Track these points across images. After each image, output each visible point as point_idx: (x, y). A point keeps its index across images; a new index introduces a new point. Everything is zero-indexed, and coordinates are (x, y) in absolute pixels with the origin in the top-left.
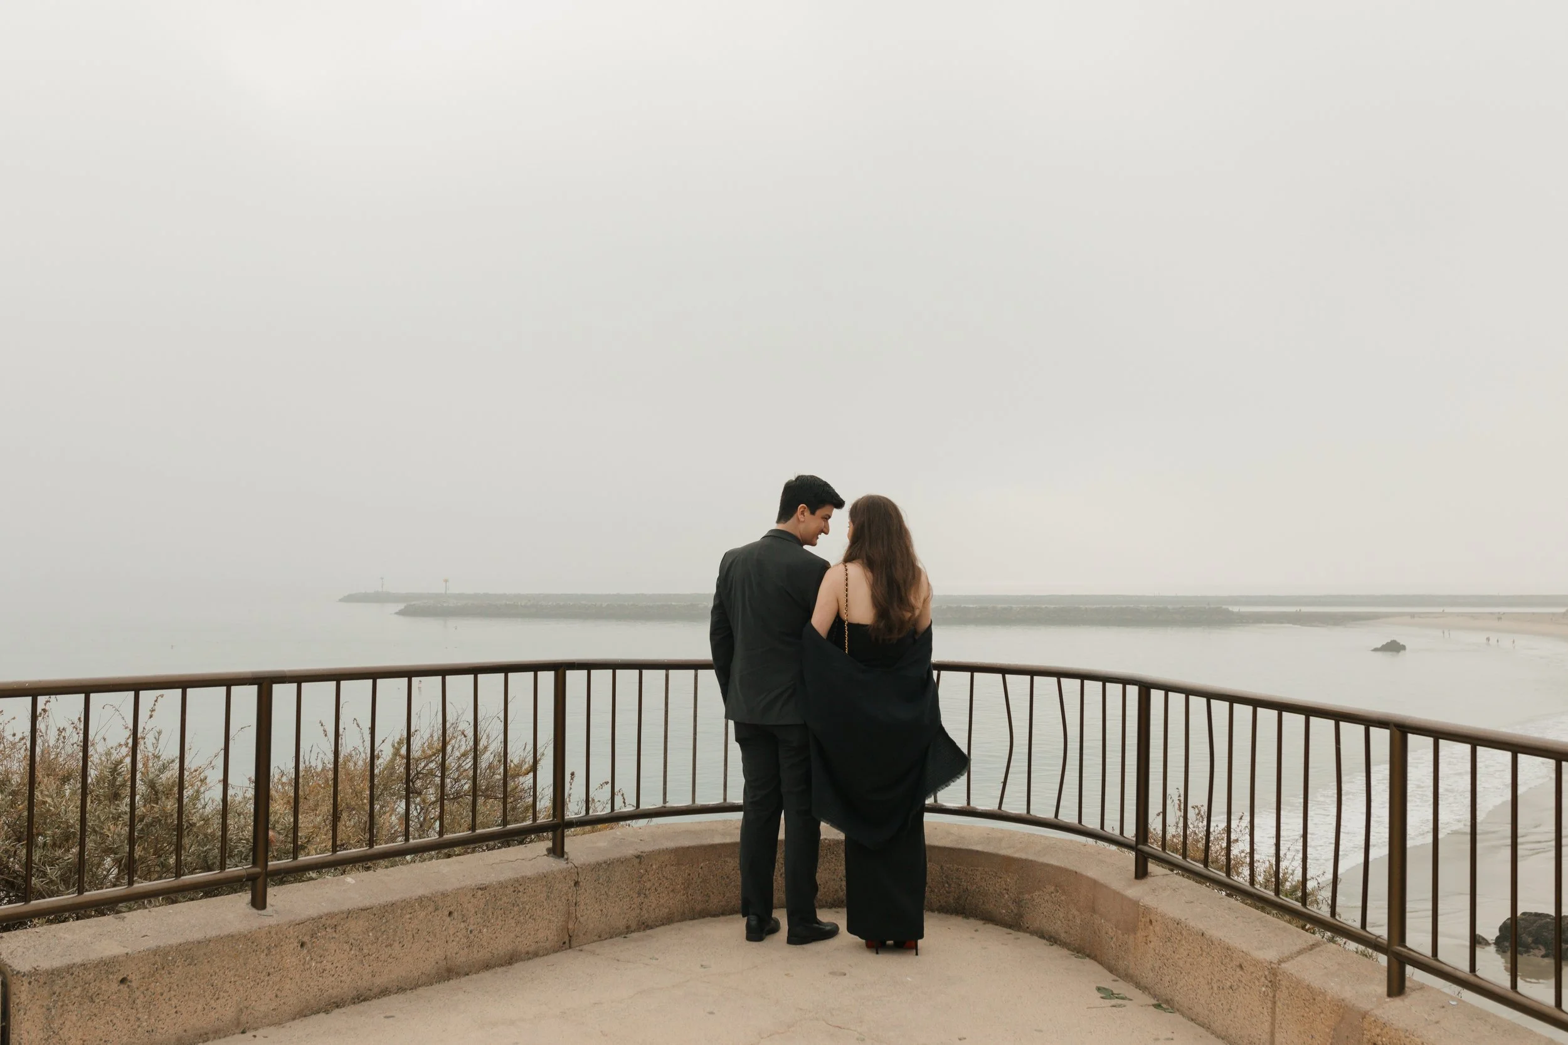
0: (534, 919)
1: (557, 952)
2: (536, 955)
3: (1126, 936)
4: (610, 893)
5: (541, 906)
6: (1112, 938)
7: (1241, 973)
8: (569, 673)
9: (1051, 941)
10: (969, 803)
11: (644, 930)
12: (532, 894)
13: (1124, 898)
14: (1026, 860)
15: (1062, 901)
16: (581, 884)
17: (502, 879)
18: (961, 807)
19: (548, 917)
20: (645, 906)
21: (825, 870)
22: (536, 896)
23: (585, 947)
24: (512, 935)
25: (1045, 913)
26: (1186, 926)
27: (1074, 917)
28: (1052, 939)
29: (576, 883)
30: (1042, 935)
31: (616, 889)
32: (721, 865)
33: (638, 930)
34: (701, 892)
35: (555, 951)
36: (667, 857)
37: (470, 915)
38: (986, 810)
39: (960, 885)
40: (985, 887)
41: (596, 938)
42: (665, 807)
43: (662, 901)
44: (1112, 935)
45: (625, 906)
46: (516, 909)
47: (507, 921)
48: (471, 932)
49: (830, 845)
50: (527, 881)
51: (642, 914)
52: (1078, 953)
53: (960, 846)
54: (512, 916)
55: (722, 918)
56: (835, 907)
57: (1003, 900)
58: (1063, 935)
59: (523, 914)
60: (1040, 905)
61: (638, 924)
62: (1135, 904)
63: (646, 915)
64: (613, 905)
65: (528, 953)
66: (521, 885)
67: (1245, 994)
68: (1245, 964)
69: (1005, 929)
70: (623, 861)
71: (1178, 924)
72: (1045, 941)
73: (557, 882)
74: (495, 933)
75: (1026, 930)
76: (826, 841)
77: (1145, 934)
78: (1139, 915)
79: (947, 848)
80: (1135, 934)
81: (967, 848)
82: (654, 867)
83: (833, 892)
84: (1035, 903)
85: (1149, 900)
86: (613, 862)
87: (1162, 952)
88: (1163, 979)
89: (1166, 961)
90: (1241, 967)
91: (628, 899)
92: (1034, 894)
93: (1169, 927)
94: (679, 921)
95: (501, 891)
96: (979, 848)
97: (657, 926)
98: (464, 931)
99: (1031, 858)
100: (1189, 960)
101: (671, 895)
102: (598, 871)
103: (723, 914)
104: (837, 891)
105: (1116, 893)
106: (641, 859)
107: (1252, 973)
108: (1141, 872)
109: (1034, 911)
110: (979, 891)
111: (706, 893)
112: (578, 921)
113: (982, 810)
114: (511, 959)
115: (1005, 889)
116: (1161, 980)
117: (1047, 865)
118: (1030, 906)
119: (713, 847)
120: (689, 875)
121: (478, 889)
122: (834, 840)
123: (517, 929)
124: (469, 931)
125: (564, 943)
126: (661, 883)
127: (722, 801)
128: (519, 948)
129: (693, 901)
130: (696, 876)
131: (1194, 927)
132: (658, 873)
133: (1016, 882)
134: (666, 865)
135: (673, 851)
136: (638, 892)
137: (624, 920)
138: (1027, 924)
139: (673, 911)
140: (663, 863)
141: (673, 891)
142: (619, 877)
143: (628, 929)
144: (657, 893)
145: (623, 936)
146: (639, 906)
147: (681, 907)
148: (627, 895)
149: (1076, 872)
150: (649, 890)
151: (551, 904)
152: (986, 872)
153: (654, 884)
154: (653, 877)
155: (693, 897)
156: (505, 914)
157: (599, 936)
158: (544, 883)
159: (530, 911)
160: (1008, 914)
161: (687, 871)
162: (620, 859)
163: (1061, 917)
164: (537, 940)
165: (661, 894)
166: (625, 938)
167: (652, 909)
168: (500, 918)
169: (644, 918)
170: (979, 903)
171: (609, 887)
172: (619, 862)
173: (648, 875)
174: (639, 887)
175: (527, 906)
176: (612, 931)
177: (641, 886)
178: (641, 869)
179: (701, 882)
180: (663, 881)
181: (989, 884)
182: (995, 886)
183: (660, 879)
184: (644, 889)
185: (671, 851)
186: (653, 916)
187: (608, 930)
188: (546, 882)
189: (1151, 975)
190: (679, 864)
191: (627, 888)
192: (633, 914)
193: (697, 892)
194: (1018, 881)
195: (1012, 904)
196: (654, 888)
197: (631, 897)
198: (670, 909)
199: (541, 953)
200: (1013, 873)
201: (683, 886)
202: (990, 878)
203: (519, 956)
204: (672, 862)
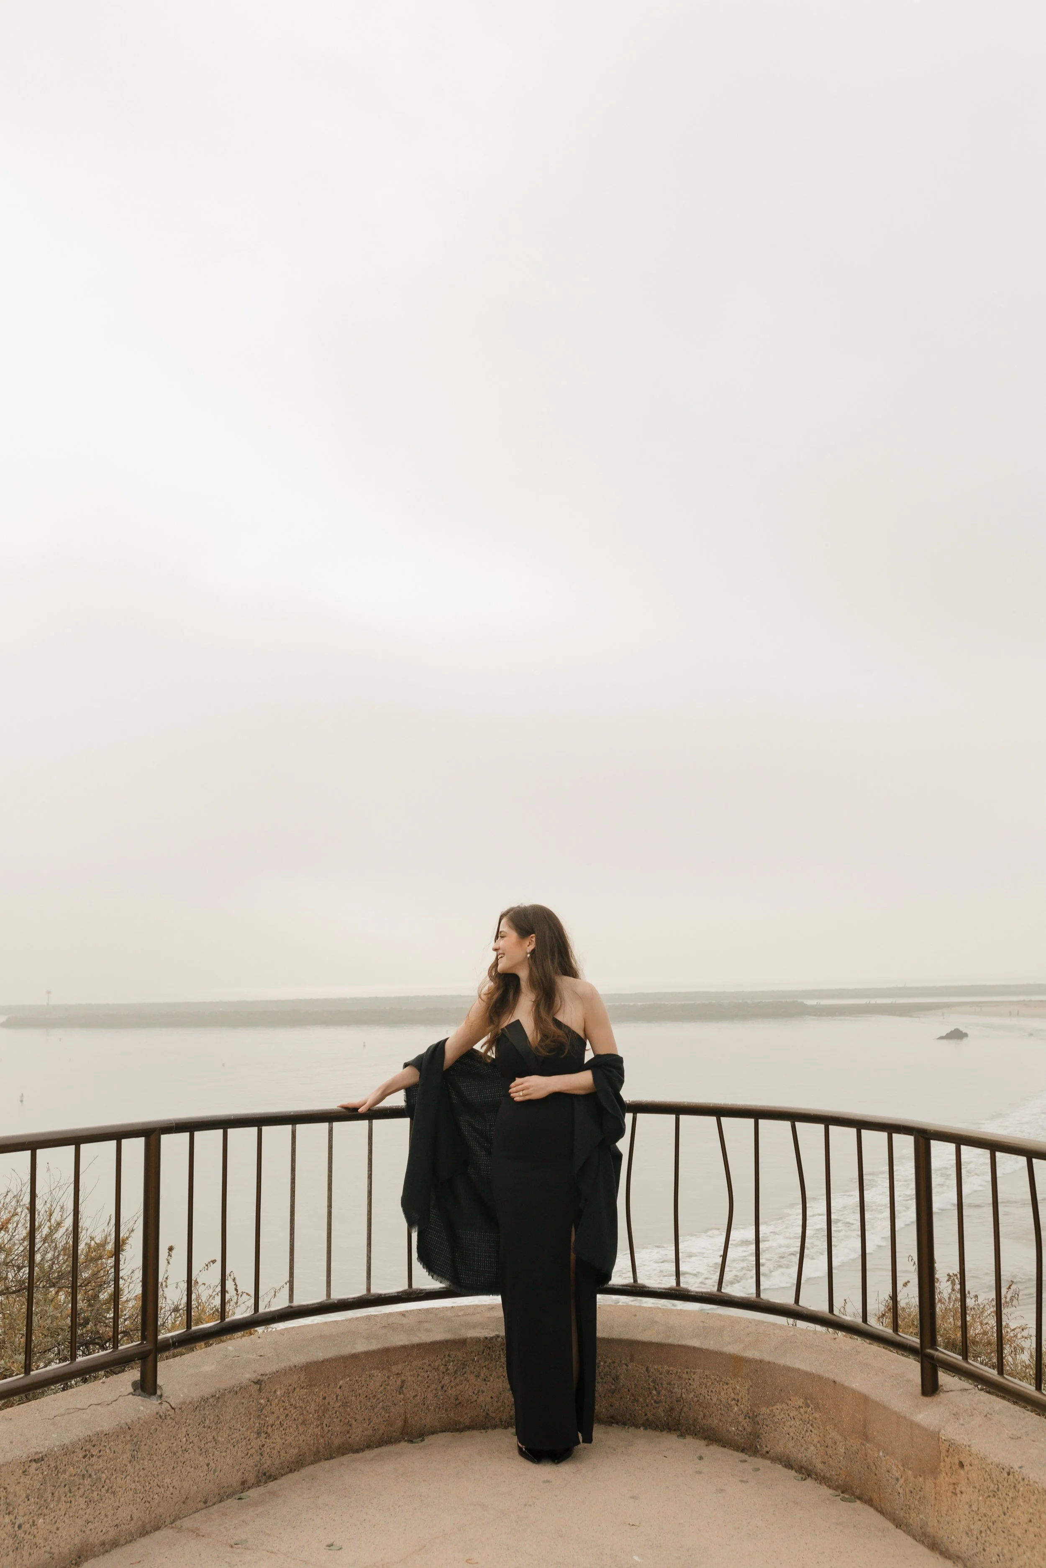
0: (114, 1493)
1: (145, 1535)
2: (115, 1544)
3: (921, 1479)
4: (220, 1439)
5: (123, 1472)
6: (897, 1480)
8: (165, 1138)
9: (801, 1473)
10: (679, 1282)
11: (266, 1483)
12: (111, 1456)
13: (913, 1425)
14: (761, 1361)
15: (815, 1419)
17: (66, 1442)
18: (669, 1289)
19: (133, 1486)
20: (266, 1449)
21: (499, 1377)
22: (117, 1458)
23: (185, 1523)
24: (81, 1522)
25: (792, 1434)
26: (1023, 1479)
27: (835, 1443)
28: (806, 1472)
30: (789, 1464)
31: (228, 1432)
32: (365, 1381)
33: (258, 1483)
34: (341, 1420)
35: (143, 1534)
36: (295, 1377)
37: (19, 1502)
38: (702, 1293)
39: (672, 1393)
40: (706, 1396)
41: (201, 1505)
42: (291, 1307)
43: (290, 1439)
44: (898, 1475)
45: (239, 1453)
46: (87, 1482)
47: (73, 1502)
48: (20, 1527)
50: (103, 1440)
51: (263, 1460)
52: (843, 1492)
53: (670, 1341)
54: (81, 1493)
55: (368, 1454)
57: (732, 1415)
58: (819, 1466)
59: (97, 1487)
60: (784, 1422)
61: (257, 1476)
62: (934, 1436)
63: (269, 1462)
64: (224, 1454)
65: (103, 1544)
66: (94, 1446)
69: (736, 1454)
70: (237, 1391)
71: (1009, 1474)
72: (792, 1473)
74: (56, 1522)
75: (766, 1455)
77: (953, 1481)
78: (941, 1452)
79: (654, 1343)
80: (935, 1478)
81: (679, 1343)
82: (278, 1393)
83: (508, 1406)
84: (777, 1420)
85: (951, 1432)
86: (224, 1395)
87: (983, 1510)
88: (987, 1549)
89: (991, 1524)
91: (244, 1443)
92: (774, 1408)
93: (994, 1476)
94: (312, 1463)
95: (65, 1459)
96: (695, 1343)
97: (282, 1476)
98: (10, 1527)
99: (767, 1358)
100: (1031, 1529)
101: (301, 1429)
102: (204, 1409)
103: (369, 1447)
105: (901, 1419)
106: (261, 1384)
108: (930, 1387)
109: (775, 1430)
110: (698, 1401)
111: (346, 1421)
113: (697, 1292)
114: (80, 1558)
115: (735, 1399)
116: (984, 1550)
117: (789, 1369)
118: (769, 1422)
119: (355, 1357)
120: (324, 1398)
121: (31, 1461)
123: (88, 1511)
124: (16, 1526)
126: (287, 1415)
128: (91, 1539)
129: (330, 1433)
130: (333, 1399)
131: (1038, 1480)
132: (283, 1402)
133: (748, 1390)
134: (295, 1389)
135: (303, 1369)
136: (258, 1430)
137: (239, 1474)
138: (766, 1446)
139: (303, 1451)
140: (290, 1385)
141: (303, 1423)
142: (232, 1413)
143: (245, 1485)
144: (282, 1429)
145: (237, 1496)
146: (259, 1450)
147: (314, 1444)
148: (243, 1437)
149: (834, 1381)
150: (272, 1426)
151: (137, 1468)
152: (707, 1376)
153: (279, 1417)
154: (277, 1408)
155: (330, 1428)
156: (70, 1492)
157: (205, 1502)
158: (128, 1438)
159: (108, 1481)
160: (739, 1432)
161: (321, 1393)
162: (233, 1388)
163: (816, 1441)
164: (117, 1522)
165: (288, 1429)
166: (239, 1500)
167: (275, 1452)
168: (63, 1498)
169: (266, 1466)
170: (699, 1417)
171: (218, 1429)
172: (232, 1393)
173: (271, 1405)
174: (259, 1424)
175: (104, 1475)
176: (222, 1491)
177: (261, 1422)
178: (261, 1398)
179: (340, 1407)
180: (290, 1412)
181: (712, 1391)
182: (720, 1394)
183: (286, 1409)
184: (266, 1425)
185: (301, 1368)
186: (277, 1462)
187: (216, 1491)
188: (131, 1436)
189: (966, 1540)
190: (311, 1386)
191: (242, 1427)
192: (251, 1462)
193: (335, 1420)
194: (751, 1389)
195: (745, 1418)
196: (279, 1423)
197: (247, 1439)
198: (299, 1448)
199: (122, 1541)
200: (744, 1378)
201: (317, 1415)
202: (712, 1383)
203: (91, 1550)
204: (302, 1383)
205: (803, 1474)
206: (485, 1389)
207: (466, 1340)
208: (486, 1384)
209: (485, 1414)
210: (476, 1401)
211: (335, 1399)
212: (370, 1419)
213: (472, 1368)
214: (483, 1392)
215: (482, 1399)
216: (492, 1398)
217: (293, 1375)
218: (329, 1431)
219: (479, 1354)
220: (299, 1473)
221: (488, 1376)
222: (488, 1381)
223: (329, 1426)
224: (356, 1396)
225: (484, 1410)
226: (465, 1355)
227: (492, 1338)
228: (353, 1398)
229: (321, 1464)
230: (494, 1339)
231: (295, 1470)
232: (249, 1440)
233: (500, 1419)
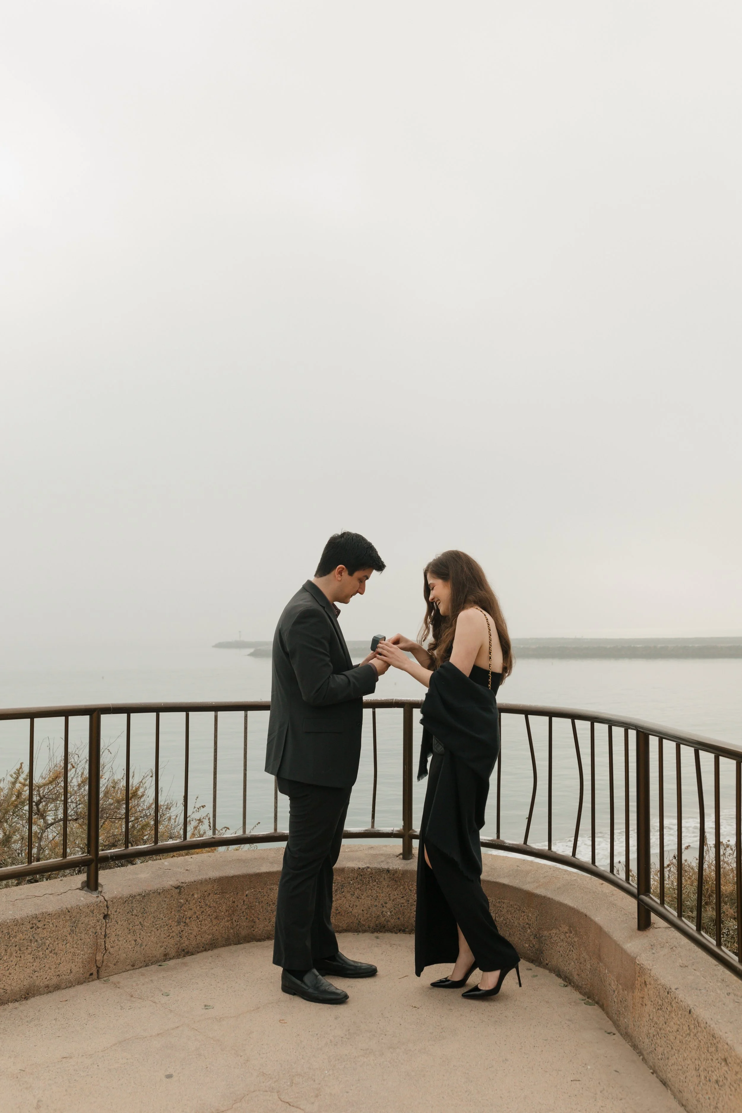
0: (56, 954)
1: (82, 984)
2: (57, 988)
3: (626, 992)
4: (145, 923)
5: (64, 940)
6: (614, 991)
7: (726, 1068)
10: (498, 837)
11: (184, 956)
12: (54, 929)
13: (623, 951)
14: (544, 897)
15: (575, 942)
16: (112, 916)
17: (17, 917)
18: (491, 840)
19: (72, 950)
20: (185, 934)
21: (368, 896)
22: (58, 931)
23: (114, 978)
24: (29, 971)
25: (561, 952)
26: (675, 998)
27: (585, 961)
28: (568, 980)
29: (105, 917)
30: (559, 974)
31: (152, 920)
33: (178, 956)
34: (247, 918)
35: (80, 983)
36: (210, 886)
38: (513, 844)
40: (511, 920)
41: (128, 967)
42: (214, 838)
43: (204, 928)
44: (614, 987)
45: (162, 935)
46: (34, 944)
47: (22, 957)
49: (372, 874)
50: (47, 917)
51: (182, 941)
52: (588, 998)
54: (29, 951)
56: (377, 932)
57: (527, 935)
58: (576, 977)
59: (42, 949)
60: (557, 943)
61: (177, 952)
62: (633, 960)
63: (187, 943)
64: (149, 934)
65: (47, 986)
66: (39, 921)
67: (731, 1095)
68: (729, 1060)
69: (527, 963)
70: (161, 892)
71: (668, 993)
72: (560, 981)
73: (84, 916)
74: (8, 969)
75: (546, 966)
76: (369, 870)
77: (641, 996)
78: (636, 973)
80: (633, 992)
81: (495, 880)
82: (196, 896)
84: (553, 941)
85: (644, 959)
86: (149, 894)
88: (657, 1049)
89: (659, 1030)
90: (725, 1060)
91: (166, 928)
92: (552, 932)
93: (661, 993)
94: (224, 946)
95: (16, 928)
96: (505, 881)
97: (198, 953)
99: (549, 895)
100: (679, 1036)
101: (215, 922)
102: (132, 903)
104: (378, 916)
105: (618, 945)
106: (180, 889)
107: (737, 1073)
108: (643, 924)
109: (552, 948)
110: (506, 923)
111: (251, 919)
112: (108, 952)
113: (510, 844)
114: (28, 994)
115: (528, 924)
116: (655, 1049)
117: (561, 904)
118: (548, 942)
119: (258, 875)
120: (234, 902)
122: (375, 868)
123: (35, 964)
125: (91, 974)
126: (203, 912)
127: (272, 831)
128: (37, 983)
130: (241, 903)
131: (683, 999)
132: (200, 902)
133: (537, 917)
134: (209, 894)
135: (216, 881)
136: (178, 920)
137: (162, 949)
138: (547, 960)
139: (217, 937)
140: (206, 892)
141: (216, 918)
142: (156, 907)
143: (167, 957)
144: (198, 921)
145: (159, 964)
146: (179, 934)
147: (225, 933)
148: (165, 924)
149: (586, 915)
150: (190, 918)
151: (76, 938)
152: (511, 905)
153: (196, 912)
154: (195, 906)
155: (238, 923)
156: (20, 950)
157: (133, 966)
158: (68, 918)
159: (51, 945)
160: (530, 948)
161: (231, 899)
162: (157, 890)
163: (575, 958)
164: (59, 973)
165: (203, 922)
166: (160, 967)
167: (192, 936)
168: (14, 954)
169: (184, 945)
170: (506, 935)
171: (144, 917)
172: (156, 894)
173: (189, 904)
174: (179, 916)
175: (47, 941)
176: (147, 959)
177: (181, 915)
178: (181, 899)
179: (246, 909)
180: (206, 909)
181: (514, 917)
182: (519, 919)
183: (202, 907)
184: (185, 917)
185: (215, 880)
186: (194, 943)
187: (142, 959)
188: (70, 917)
189: (647, 1041)
190: (223, 893)
191: (165, 917)
192: (172, 941)
193: (242, 918)
194: (538, 917)
195: (534, 938)
196: (196, 916)
197: (169, 926)
198: (213, 935)
199: (63, 985)
200: (534, 909)
201: (228, 913)
202: (515, 911)
203: (37, 990)
204: (216, 891)
205: (567, 982)
206: (358, 904)
207: (344, 868)
208: (359, 901)
209: (357, 921)
210: (351, 912)
211: (242, 903)
212: (270, 919)
213: (349, 889)
214: (357, 906)
215: (356, 911)
216: (363, 911)
217: (208, 885)
218: (237, 925)
219: (353, 879)
220: (212, 951)
221: (361, 895)
222: (361, 899)
223: (238, 922)
224: (259, 903)
225: (357, 919)
226: (343, 879)
227: (363, 869)
228: (257, 903)
229: (231, 947)
230: (365, 869)
231: (209, 950)
232: (170, 926)
233: (369, 926)
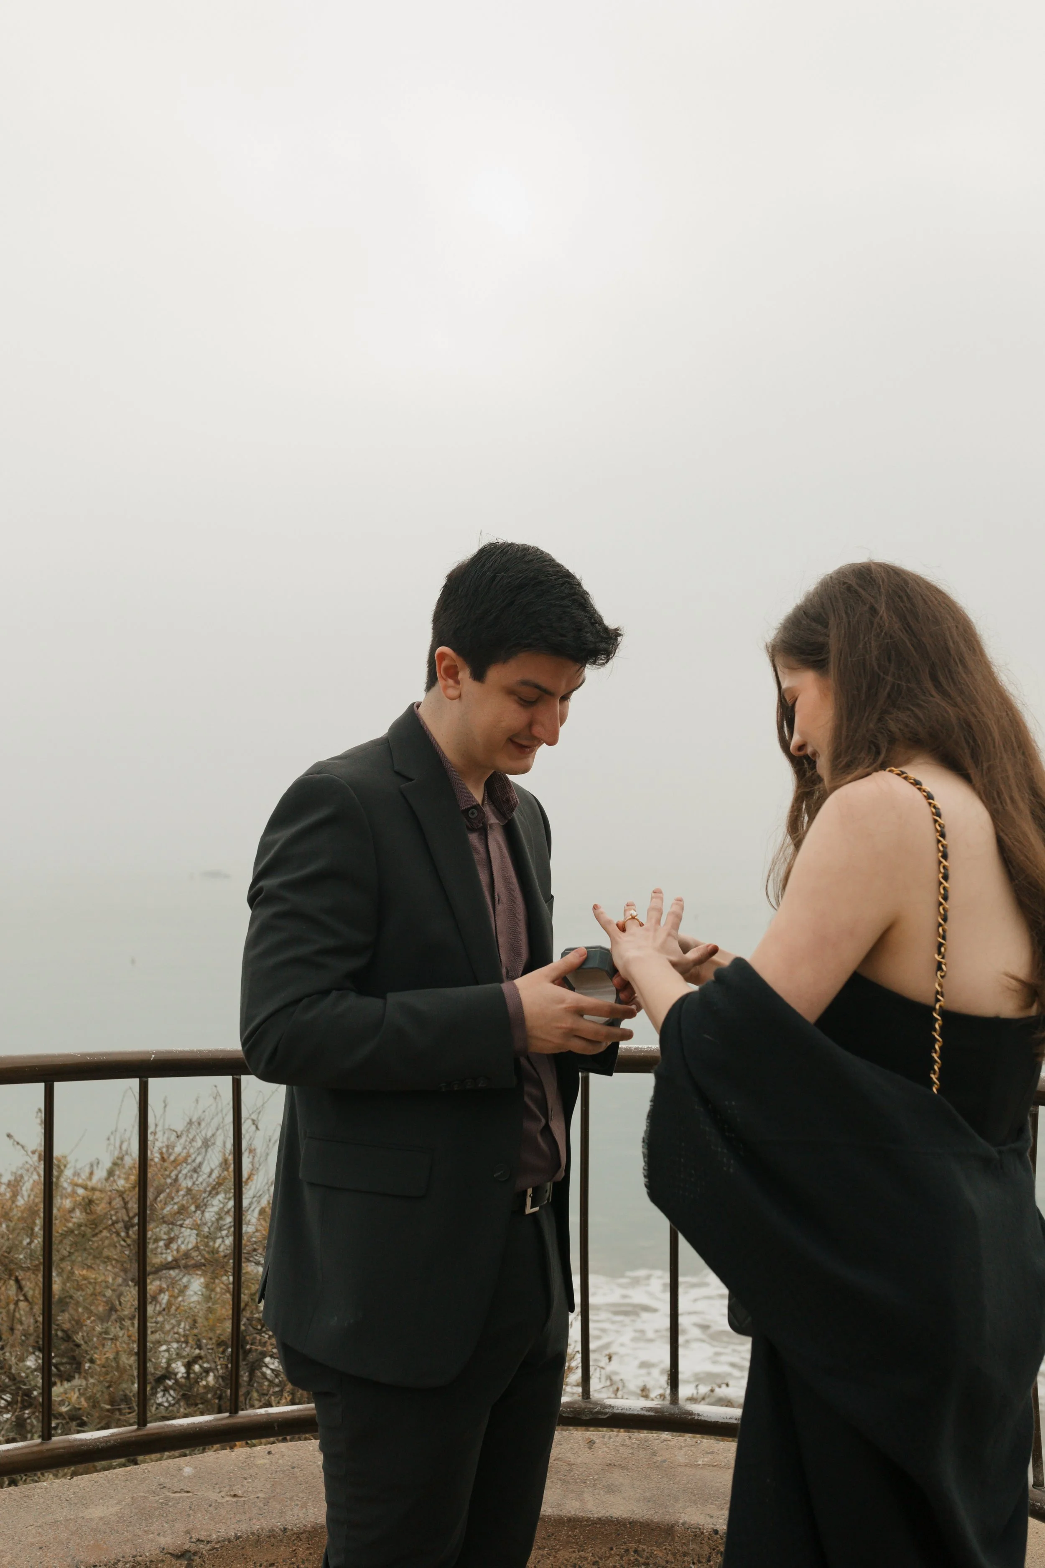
135: (304, 1536)
185: (298, 1535)
204: (303, 1563)
207: (673, 1526)
217: (278, 1547)
219: (699, 1562)
226: (670, 1557)
